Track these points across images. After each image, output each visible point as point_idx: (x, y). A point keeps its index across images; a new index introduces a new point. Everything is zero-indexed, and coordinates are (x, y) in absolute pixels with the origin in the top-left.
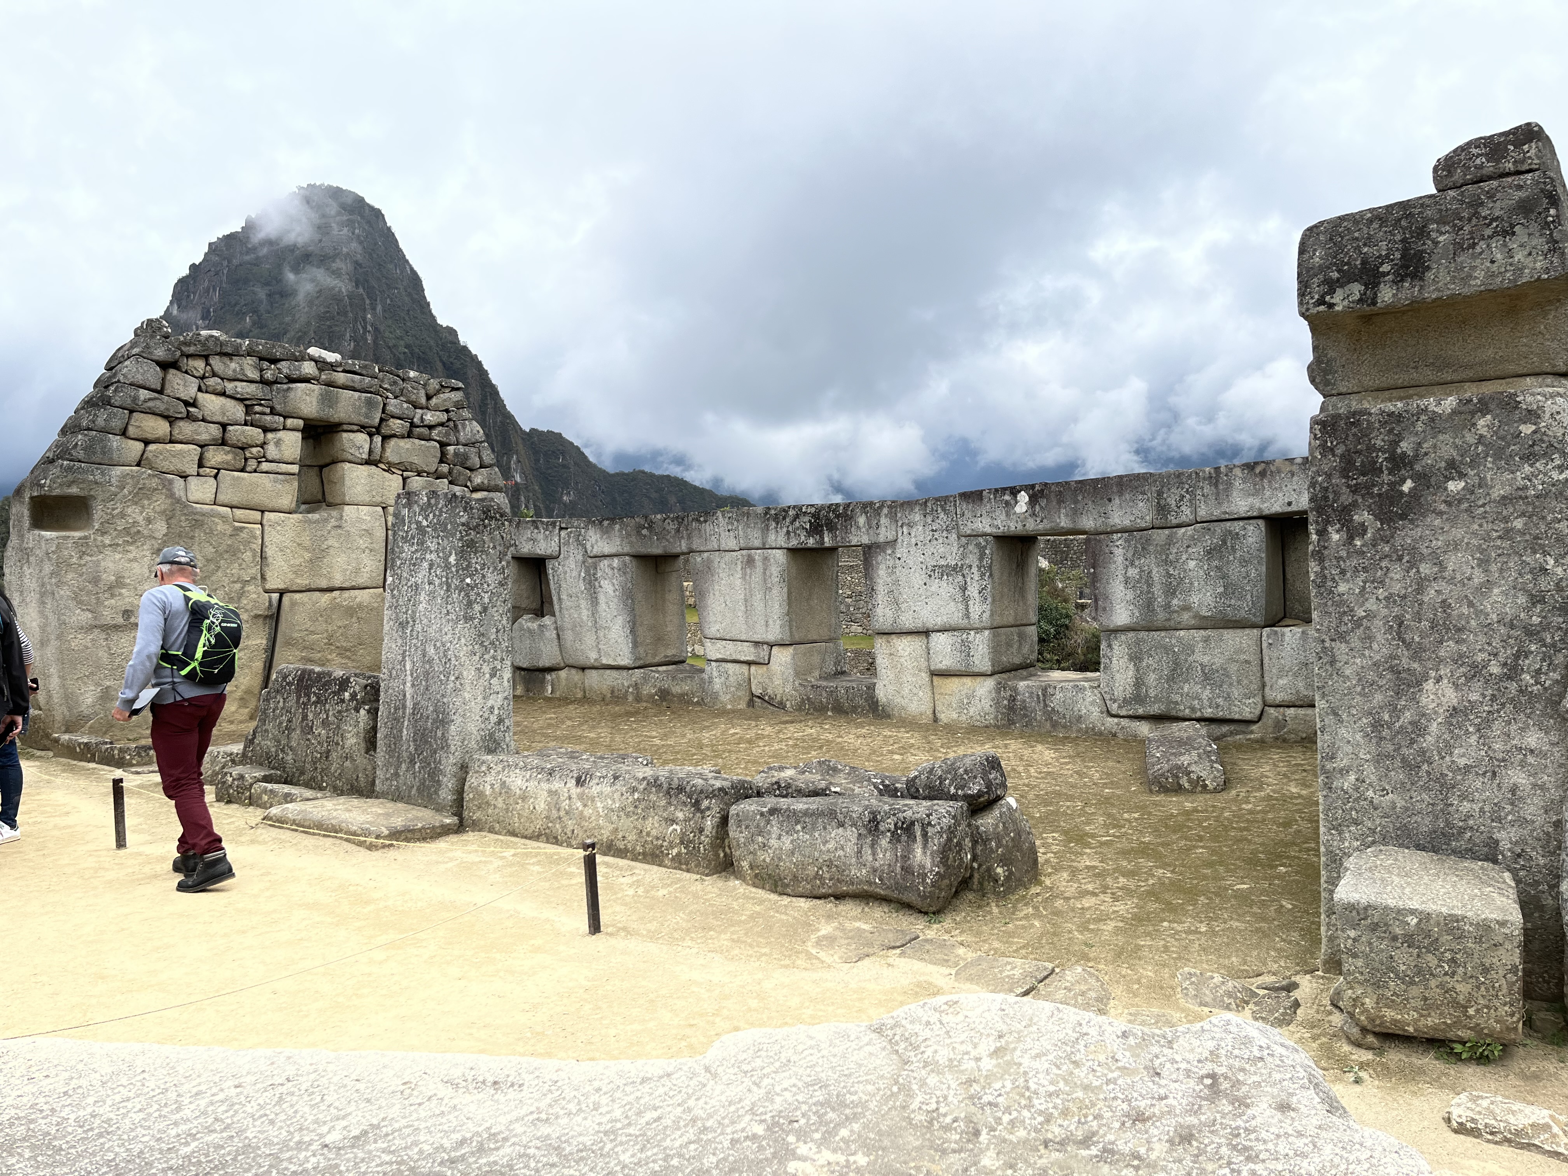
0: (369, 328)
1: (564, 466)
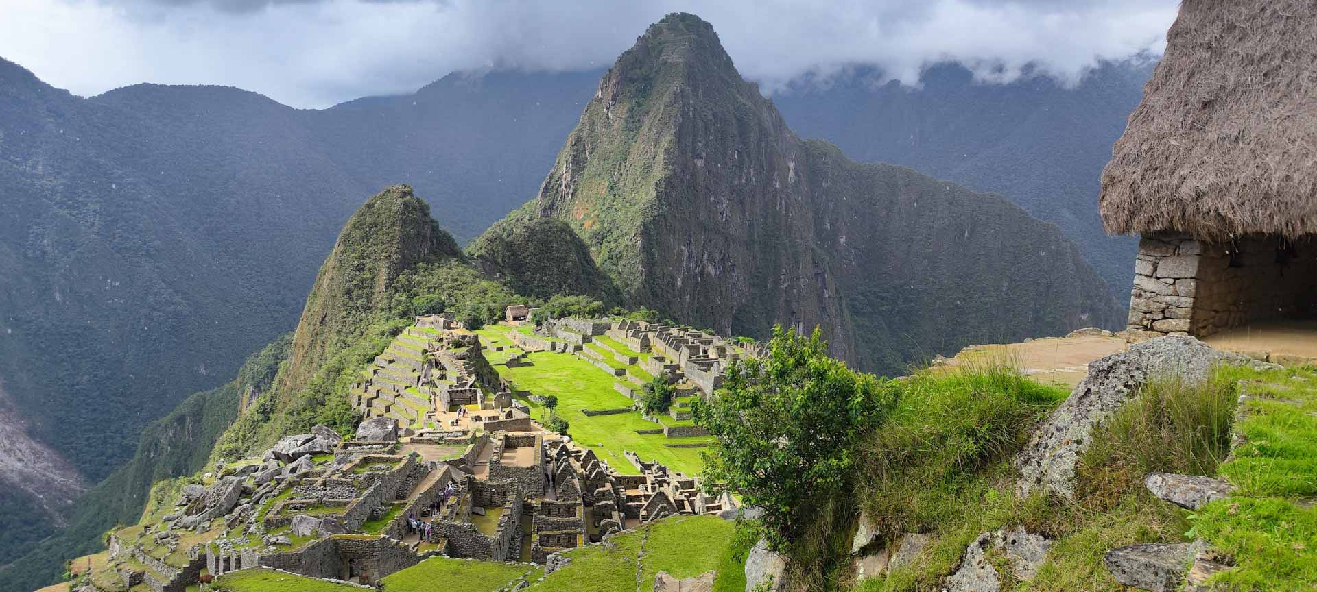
0: (691, 109)
1: (824, 163)
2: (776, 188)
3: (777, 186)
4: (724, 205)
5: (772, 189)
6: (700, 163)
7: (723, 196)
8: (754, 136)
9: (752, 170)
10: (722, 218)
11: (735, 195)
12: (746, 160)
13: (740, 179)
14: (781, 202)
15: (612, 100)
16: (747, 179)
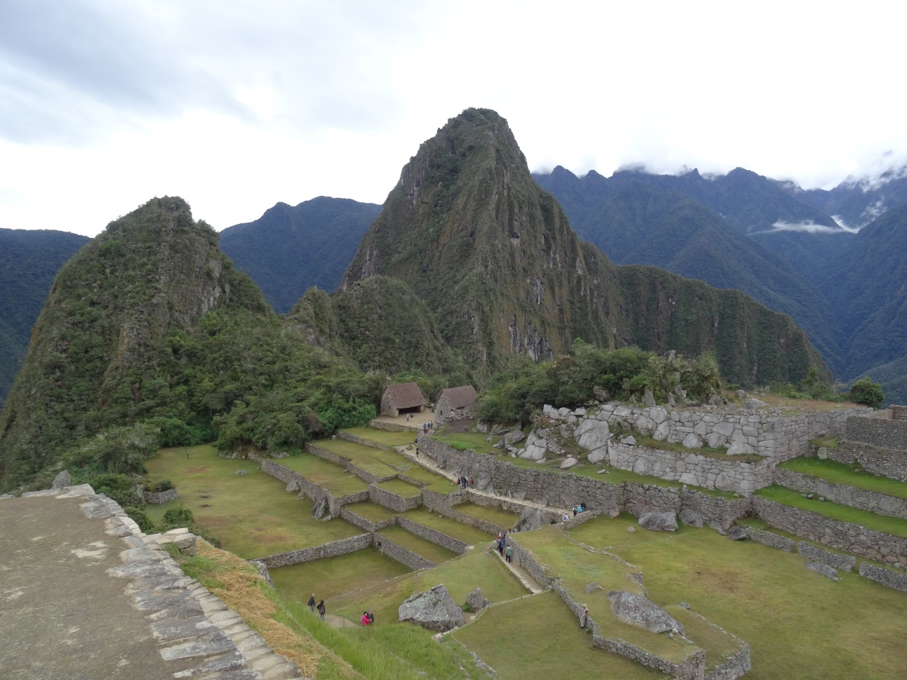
2: (579, 275)
3: (580, 273)
4: (538, 289)
5: (575, 276)
6: (516, 242)
7: (538, 278)
8: (557, 224)
9: (557, 256)
10: (537, 301)
11: (545, 279)
12: (553, 245)
13: (548, 263)
14: (585, 289)
15: (417, 186)
16: (554, 264)
